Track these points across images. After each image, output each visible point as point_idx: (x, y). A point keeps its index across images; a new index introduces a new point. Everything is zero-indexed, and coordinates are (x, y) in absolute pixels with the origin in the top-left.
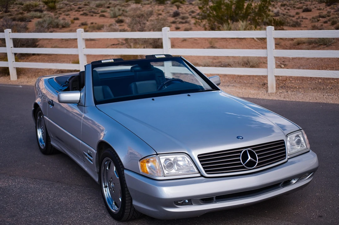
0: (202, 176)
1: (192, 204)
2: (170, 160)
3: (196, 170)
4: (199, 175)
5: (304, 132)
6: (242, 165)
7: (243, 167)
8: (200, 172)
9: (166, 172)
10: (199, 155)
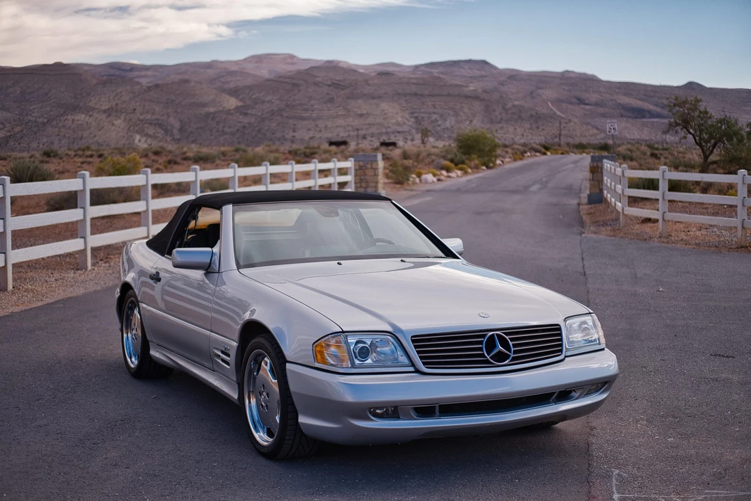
0: (417, 371)
1: (399, 418)
2: (364, 343)
3: (406, 361)
4: (412, 369)
5: (595, 317)
6: (485, 357)
7: (487, 362)
8: (413, 365)
9: (357, 362)
10: (412, 337)
